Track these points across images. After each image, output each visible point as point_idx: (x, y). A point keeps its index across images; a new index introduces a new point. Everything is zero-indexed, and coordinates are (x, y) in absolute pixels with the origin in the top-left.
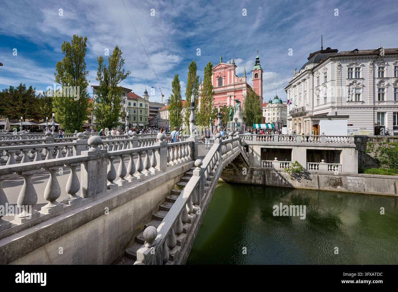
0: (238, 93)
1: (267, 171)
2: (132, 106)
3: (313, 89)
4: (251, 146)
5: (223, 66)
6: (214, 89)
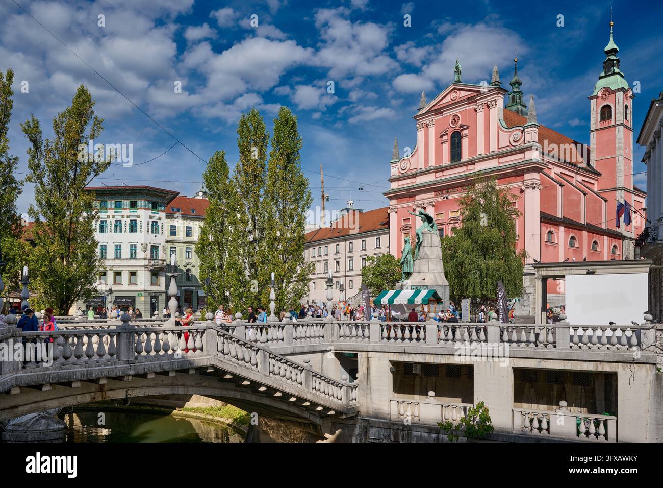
1: (403, 430)
2: (181, 236)
4: (364, 354)
5: (462, 94)
6: (435, 173)
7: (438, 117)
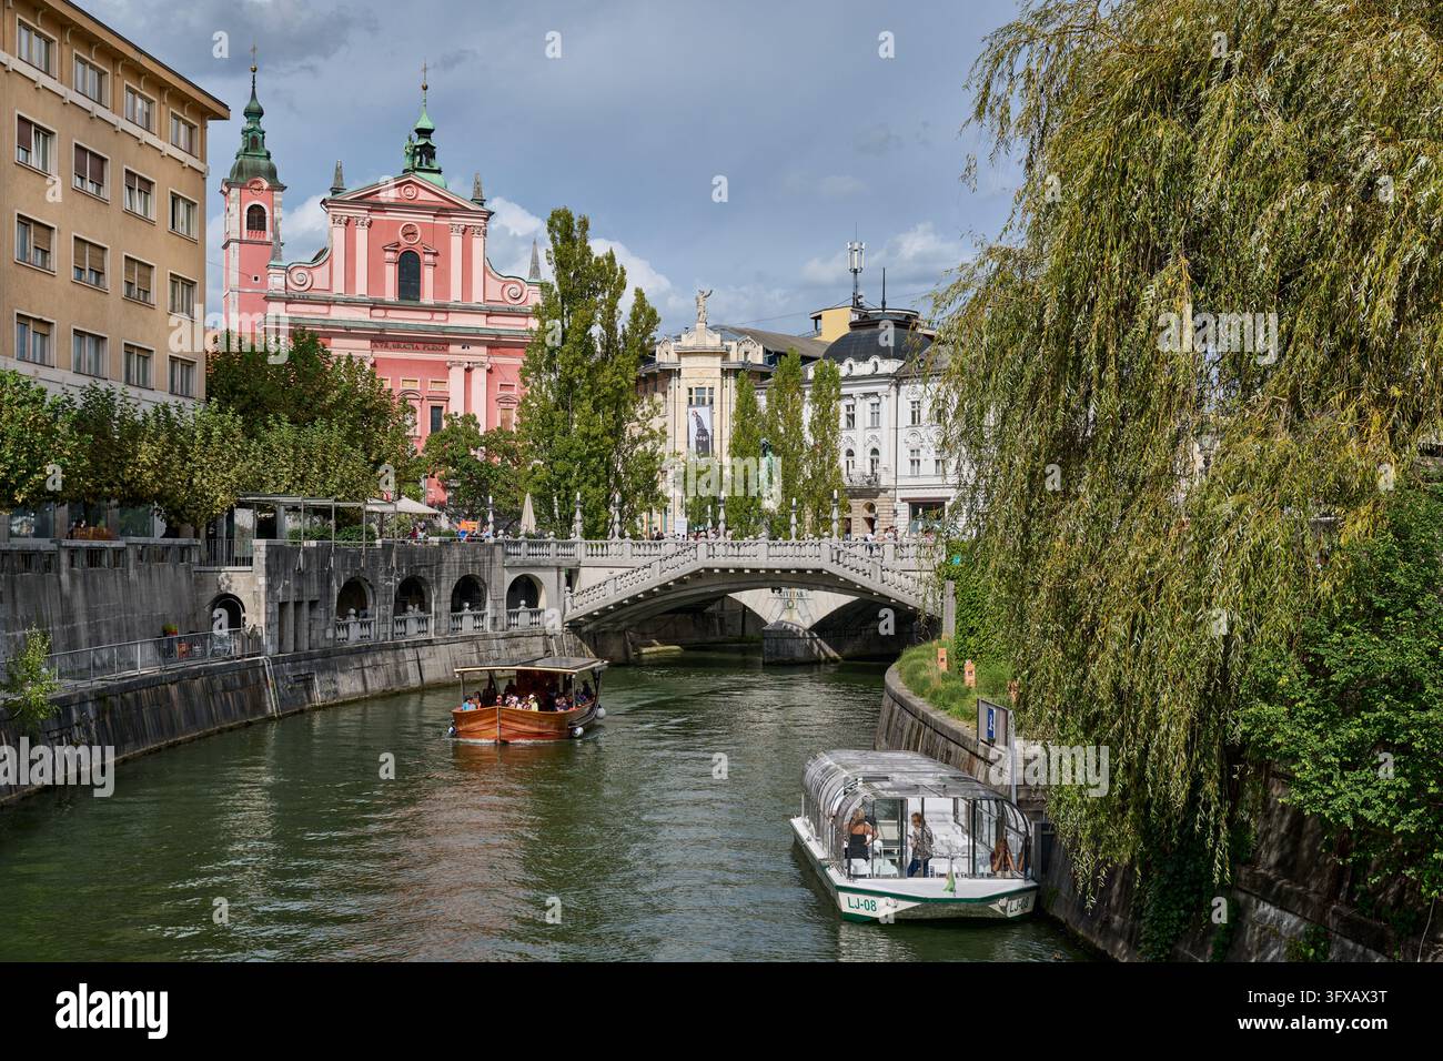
0: (505, 355)
3: (897, 429)
5: (424, 196)
6: (372, 308)
7: (375, 216)
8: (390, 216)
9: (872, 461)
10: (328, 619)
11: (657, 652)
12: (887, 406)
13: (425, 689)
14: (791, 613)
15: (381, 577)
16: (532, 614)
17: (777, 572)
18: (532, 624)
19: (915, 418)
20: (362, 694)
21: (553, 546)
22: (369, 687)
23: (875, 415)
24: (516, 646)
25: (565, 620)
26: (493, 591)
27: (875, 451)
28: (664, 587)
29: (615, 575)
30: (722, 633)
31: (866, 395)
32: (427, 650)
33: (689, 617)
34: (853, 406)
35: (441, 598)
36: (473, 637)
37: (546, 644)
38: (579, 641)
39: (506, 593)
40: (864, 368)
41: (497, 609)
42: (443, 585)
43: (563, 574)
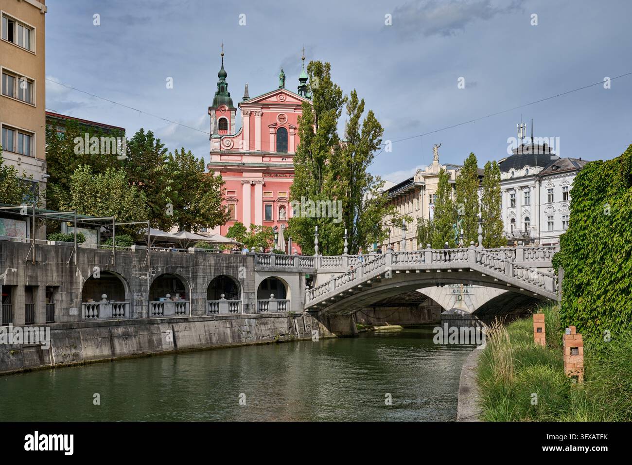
3: (540, 205)
5: (289, 99)
6: (263, 157)
7: (264, 111)
8: (272, 110)
9: (526, 224)
10: (72, 300)
11: (387, 329)
12: (534, 193)
13: (177, 352)
14: (461, 304)
15: (134, 273)
16: (279, 303)
17: (438, 271)
18: (280, 309)
19: (551, 198)
20: (109, 356)
21: (296, 259)
22: (118, 350)
23: (527, 198)
24: (265, 324)
25: (306, 307)
26: (246, 287)
27: (527, 219)
28: (365, 284)
29: (335, 277)
30: (429, 319)
31: (522, 188)
32: (183, 325)
33: (408, 309)
34: (515, 195)
35: (198, 289)
36: (227, 317)
37: (290, 322)
38: (316, 321)
39: (256, 289)
40: (521, 173)
41: (249, 299)
42: (200, 281)
43: (304, 278)
